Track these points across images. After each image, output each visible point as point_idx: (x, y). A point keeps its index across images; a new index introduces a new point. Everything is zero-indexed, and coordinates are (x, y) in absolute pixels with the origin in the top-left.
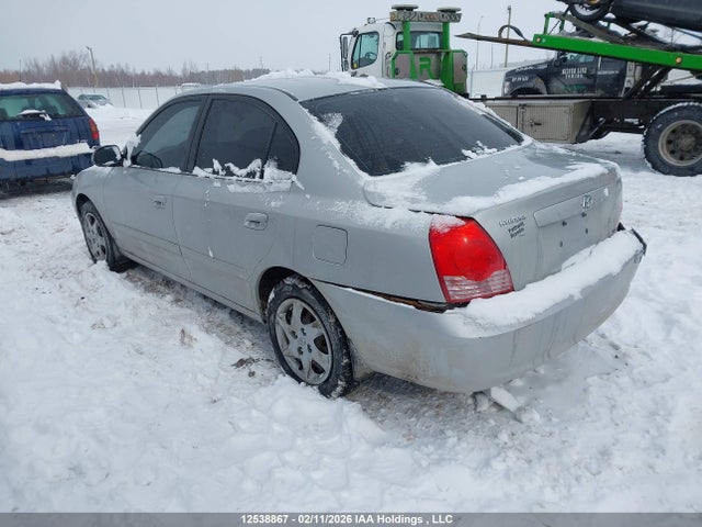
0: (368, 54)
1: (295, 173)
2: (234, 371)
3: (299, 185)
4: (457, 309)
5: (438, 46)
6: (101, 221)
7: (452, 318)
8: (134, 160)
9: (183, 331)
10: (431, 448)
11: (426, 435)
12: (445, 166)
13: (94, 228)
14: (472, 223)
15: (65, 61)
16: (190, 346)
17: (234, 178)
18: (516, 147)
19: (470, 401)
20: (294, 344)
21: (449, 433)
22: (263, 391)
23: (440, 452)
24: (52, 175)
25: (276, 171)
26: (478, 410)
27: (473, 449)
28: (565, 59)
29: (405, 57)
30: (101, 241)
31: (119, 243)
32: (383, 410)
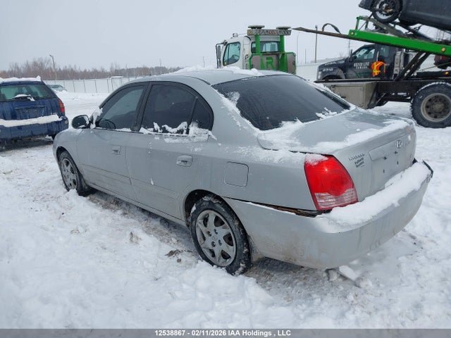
0: (233, 56)
1: (210, 129)
2: (168, 259)
3: (214, 137)
4: (323, 215)
5: (277, 50)
6: (74, 163)
7: (320, 220)
8: (97, 124)
9: (131, 233)
10: (304, 306)
11: (300, 297)
12: (307, 123)
13: (69, 168)
14: (332, 158)
15: (35, 64)
16: (137, 243)
17: (169, 134)
18: (347, 111)
19: (325, 275)
20: (209, 240)
21: (315, 296)
22: (189, 272)
23: (311, 308)
24: (35, 136)
25: (198, 129)
26: (331, 280)
27: (331, 306)
28: (356, 57)
29: (258, 57)
30: (73, 177)
31: (85, 177)
32: (269, 283)
